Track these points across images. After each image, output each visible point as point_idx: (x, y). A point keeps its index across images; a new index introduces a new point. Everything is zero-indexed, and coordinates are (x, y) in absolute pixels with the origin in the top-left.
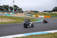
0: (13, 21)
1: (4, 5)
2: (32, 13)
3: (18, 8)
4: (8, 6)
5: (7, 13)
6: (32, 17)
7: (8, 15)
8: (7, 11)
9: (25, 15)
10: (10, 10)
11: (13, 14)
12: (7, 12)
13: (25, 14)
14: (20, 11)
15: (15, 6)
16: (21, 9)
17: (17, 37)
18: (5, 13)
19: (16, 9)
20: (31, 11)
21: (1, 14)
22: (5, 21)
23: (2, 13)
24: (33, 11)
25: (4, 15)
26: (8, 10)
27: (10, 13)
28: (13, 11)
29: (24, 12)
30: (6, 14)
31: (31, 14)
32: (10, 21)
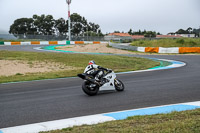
0: (69, 68)
1: (35, 16)
2: (135, 40)
3: (85, 23)
4: (51, 17)
5: (47, 43)
6: (134, 53)
7: (51, 49)
8: (49, 36)
9: (108, 46)
10: (57, 33)
11: (68, 43)
12: (47, 40)
13: (110, 44)
14: (92, 32)
15: (75, 18)
16: (97, 27)
17: (84, 125)
18: (42, 43)
19: (79, 26)
20: (130, 33)
21: (28, 45)
22: (43, 70)
23: (29, 43)
24: (139, 33)
25: (38, 48)
26: (50, 33)
27: (59, 42)
28: (68, 34)
29: (106, 38)
30: (43, 47)
31: (130, 41)
32: (57, 70)
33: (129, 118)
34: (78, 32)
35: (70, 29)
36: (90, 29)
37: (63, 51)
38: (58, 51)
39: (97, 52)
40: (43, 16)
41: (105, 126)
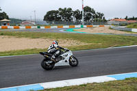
0: (83, 44)
1: (60, 9)
2: (130, 24)
3: (94, 12)
4: (71, 9)
5: (68, 27)
6: (129, 33)
7: (71, 31)
8: (69, 22)
9: (110, 28)
10: (74, 20)
11: (82, 27)
12: (68, 25)
13: (112, 26)
14: (99, 19)
15: (87, 9)
16: (102, 15)
18: (64, 27)
19: (90, 15)
20: (126, 19)
21: (55, 29)
22: (65, 45)
23: (56, 27)
24: (133, 19)
25: (62, 31)
26: (70, 20)
27: (76, 26)
28: (82, 20)
29: (109, 22)
30: (65, 29)
31: (126, 25)
32: (75, 45)
33: (127, 79)
34: (89, 19)
35: (83, 17)
36: (97, 17)
37: (78, 32)
38: (75, 32)
39: (102, 33)
40: (65, 9)
41: (109, 84)
